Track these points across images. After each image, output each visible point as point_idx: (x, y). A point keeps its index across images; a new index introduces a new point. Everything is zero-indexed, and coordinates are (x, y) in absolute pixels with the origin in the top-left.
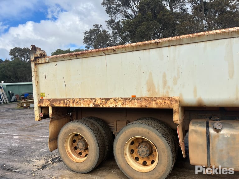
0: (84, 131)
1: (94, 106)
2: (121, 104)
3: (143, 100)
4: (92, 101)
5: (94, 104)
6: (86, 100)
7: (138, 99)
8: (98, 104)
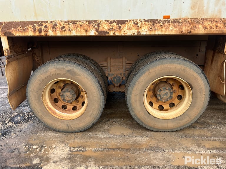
0: (79, 75)
1: (97, 33)
2: (146, 30)
3: (182, 23)
4: (93, 25)
5: (97, 30)
6: (79, 24)
7: (174, 22)
8: (104, 30)
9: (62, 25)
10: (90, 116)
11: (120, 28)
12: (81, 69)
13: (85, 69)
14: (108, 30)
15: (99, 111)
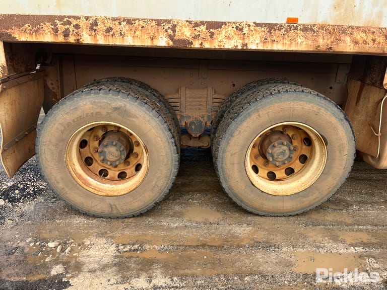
0: (137, 117)
1: (171, 43)
2: (258, 41)
3: (318, 31)
4: (164, 28)
5: (171, 38)
6: (139, 25)
7: (305, 29)
8: (185, 37)
9: (108, 25)
10: (152, 190)
11: (212, 35)
12: (140, 107)
13: (146, 106)
14: (191, 37)
15: (168, 181)
